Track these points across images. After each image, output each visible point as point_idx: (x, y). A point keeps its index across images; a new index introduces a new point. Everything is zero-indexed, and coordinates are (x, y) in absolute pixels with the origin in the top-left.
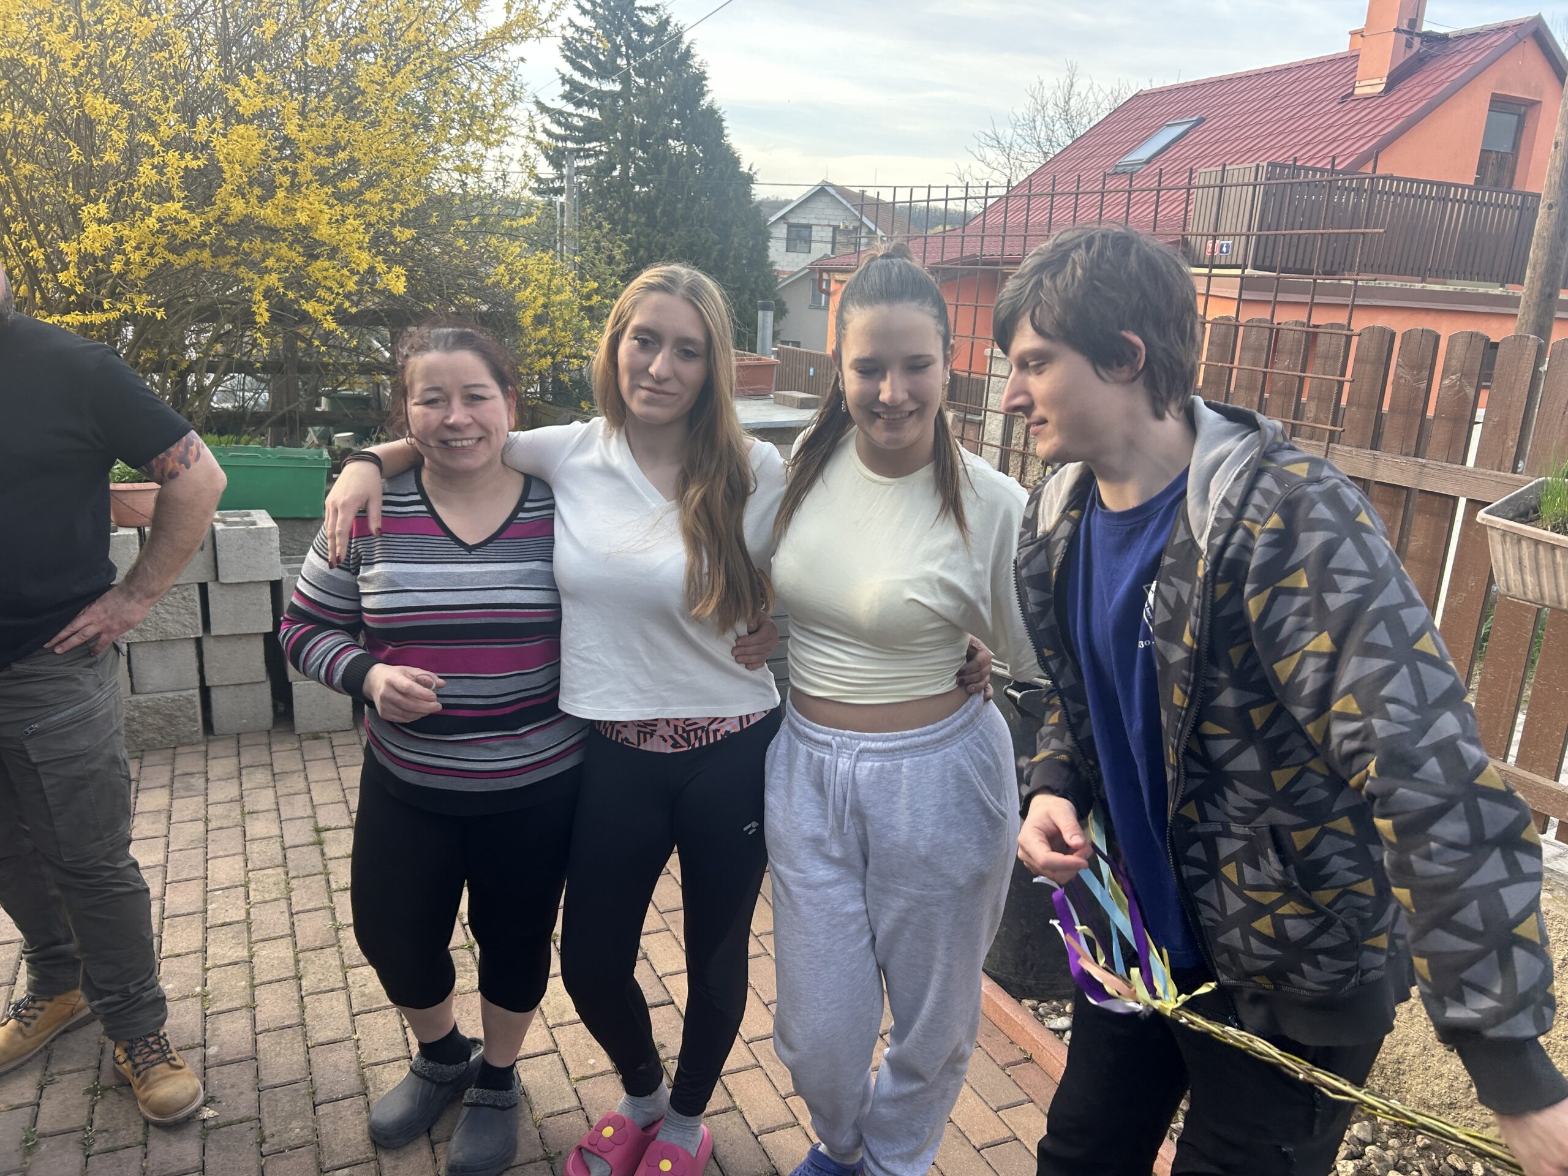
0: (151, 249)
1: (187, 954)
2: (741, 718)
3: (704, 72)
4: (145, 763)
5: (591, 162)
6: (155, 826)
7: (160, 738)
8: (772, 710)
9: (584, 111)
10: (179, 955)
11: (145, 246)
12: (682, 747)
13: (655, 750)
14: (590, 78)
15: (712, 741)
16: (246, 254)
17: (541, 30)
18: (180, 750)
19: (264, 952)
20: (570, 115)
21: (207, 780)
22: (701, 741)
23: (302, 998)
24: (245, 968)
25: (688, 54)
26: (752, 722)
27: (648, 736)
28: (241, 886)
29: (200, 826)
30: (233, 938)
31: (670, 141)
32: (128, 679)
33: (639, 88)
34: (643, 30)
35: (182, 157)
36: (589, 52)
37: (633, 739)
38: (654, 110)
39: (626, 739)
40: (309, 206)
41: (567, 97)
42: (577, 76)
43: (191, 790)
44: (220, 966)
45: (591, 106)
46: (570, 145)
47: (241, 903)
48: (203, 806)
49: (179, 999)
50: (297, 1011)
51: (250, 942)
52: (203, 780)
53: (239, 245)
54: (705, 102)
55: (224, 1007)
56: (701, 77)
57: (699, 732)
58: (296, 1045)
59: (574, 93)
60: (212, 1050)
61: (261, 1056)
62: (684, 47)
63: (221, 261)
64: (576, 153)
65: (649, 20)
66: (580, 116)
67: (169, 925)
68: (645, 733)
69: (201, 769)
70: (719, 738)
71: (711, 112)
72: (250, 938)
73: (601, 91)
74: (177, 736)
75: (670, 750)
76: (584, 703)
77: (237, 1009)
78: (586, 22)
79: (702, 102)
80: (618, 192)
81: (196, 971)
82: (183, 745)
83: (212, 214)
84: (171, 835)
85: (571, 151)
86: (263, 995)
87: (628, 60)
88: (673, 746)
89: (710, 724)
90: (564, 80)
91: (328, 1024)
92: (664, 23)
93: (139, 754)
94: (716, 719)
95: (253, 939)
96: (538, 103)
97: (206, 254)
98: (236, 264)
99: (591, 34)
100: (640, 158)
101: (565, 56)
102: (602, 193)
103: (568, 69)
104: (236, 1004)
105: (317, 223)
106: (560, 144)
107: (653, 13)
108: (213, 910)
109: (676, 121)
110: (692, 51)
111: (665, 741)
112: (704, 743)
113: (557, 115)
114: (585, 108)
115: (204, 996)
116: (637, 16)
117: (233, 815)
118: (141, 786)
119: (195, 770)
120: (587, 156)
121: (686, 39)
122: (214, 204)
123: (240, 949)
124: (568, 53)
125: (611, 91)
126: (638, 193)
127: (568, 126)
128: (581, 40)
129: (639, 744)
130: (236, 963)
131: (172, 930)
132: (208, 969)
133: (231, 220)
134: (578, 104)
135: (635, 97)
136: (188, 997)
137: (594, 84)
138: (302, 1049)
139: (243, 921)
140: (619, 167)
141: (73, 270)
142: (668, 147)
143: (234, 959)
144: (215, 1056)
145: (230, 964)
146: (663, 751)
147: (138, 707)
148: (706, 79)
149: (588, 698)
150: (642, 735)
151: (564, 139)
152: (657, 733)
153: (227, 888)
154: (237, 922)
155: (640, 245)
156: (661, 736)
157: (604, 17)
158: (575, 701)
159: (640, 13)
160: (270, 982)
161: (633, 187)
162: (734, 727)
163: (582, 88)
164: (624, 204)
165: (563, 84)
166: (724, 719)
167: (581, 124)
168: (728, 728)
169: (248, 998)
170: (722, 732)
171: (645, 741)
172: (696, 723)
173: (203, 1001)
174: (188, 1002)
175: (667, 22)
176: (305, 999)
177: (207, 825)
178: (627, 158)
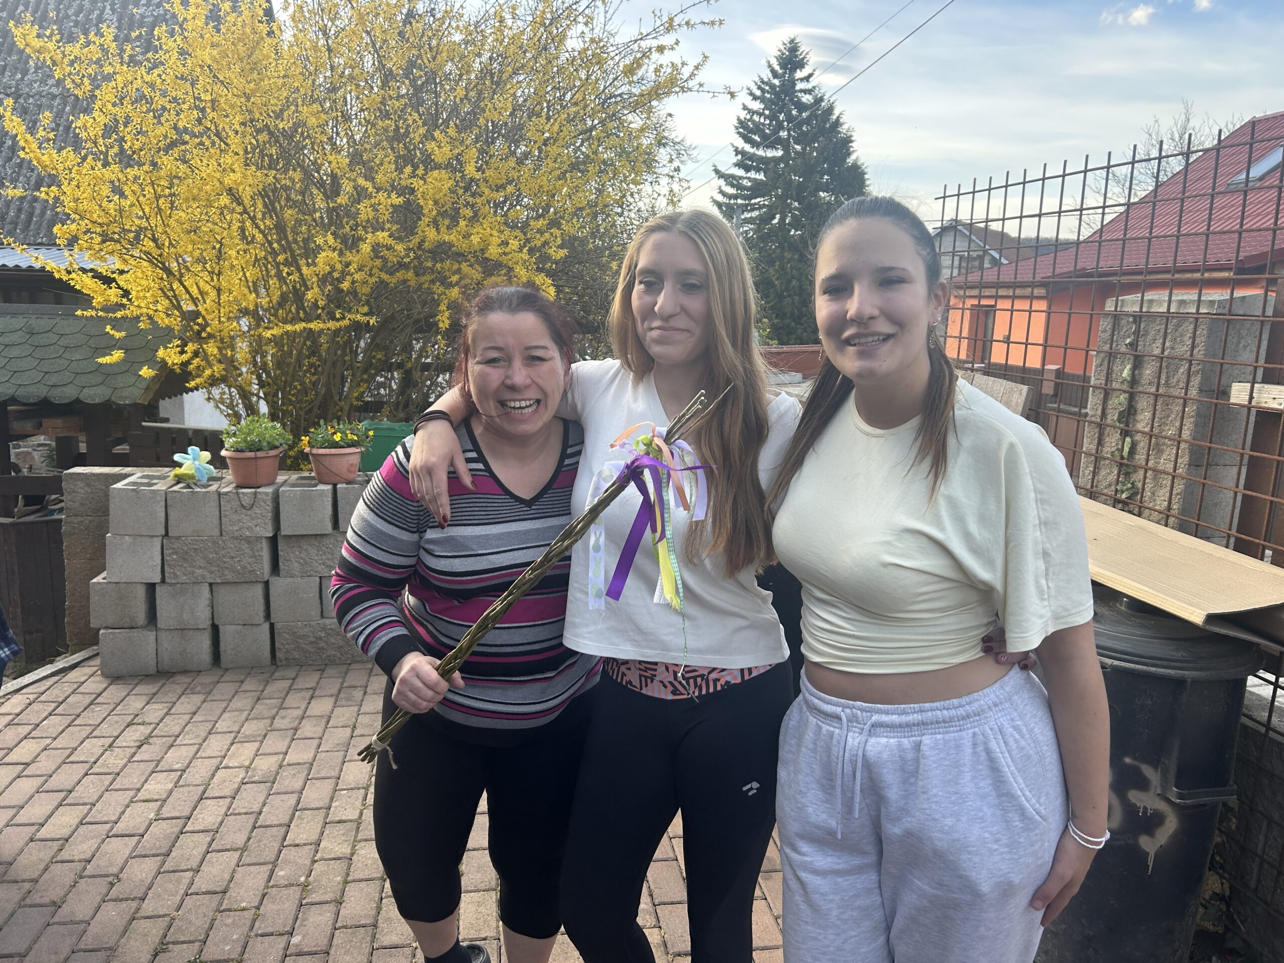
0: (371, 270)
1: (305, 845)
2: (742, 670)
3: (851, 136)
4: (325, 675)
5: (755, 214)
6: (315, 729)
7: (339, 655)
8: (778, 665)
9: (752, 174)
10: (298, 845)
11: (366, 269)
12: (682, 694)
13: (656, 695)
14: (758, 149)
15: (711, 690)
16: (439, 273)
17: (682, 88)
18: (353, 666)
19: (364, 852)
20: (741, 178)
21: (365, 693)
22: (700, 690)
23: (382, 899)
24: (343, 864)
25: (837, 123)
26: (754, 674)
27: (649, 681)
28: (363, 788)
29: (348, 731)
30: (343, 835)
31: (821, 193)
32: (319, 606)
33: (797, 153)
34: (801, 107)
35: (389, 197)
36: (758, 129)
37: (636, 682)
38: (809, 169)
39: (630, 682)
40: (482, 231)
41: (738, 165)
42: (748, 148)
43: (351, 700)
44: (326, 860)
45: (758, 170)
46: (740, 201)
47: (358, 803)
48: (355, 715)
49: (286, 886)
50: (374, 912)
51: (355, 841)
52: (362, 692)
53: (434, 266)
54: (850, 160)
55: (317, 899)
56: (848, 141)
57: (699, 680)
58: (364, 945)
59: (746, 162)
60: (295, 940)
61: (332, 952)
62: (834, 117)
63: (423, 279)
64: (744, 208)
65: (807, 99)
66: (749, 178)
67: (299, 817)
68: (646, 677)
69: (363, 683)
70: (719, 688)
71: (856, 167)
72: (356, 836)
73: (766, 157)
74: (352, 655)
75: (670, 697)
76: (585, 638)
77: (327, 902)
78: (757, 106)
79: (848, 160)
80: (777, 236)
81: (306, 862)
82: (356, 662)
83: (415, 240)
84: (324, 739)
85: (739, 206)
86: (352, 891)
87: (789, 132)
88: (674, 693)
89: (709, 673)
90: (737, 152)
91: (396, 929)
92: (819, 100)
93: (322, 667)
94: (714, 669)
95: (359, 838)
96: (717, 171)
97: (410, 274)
98: (433, 282)
99: (761, 114)
100: (796, 209)
101: (739, 133)
102: (763, 238)
103: (741, 144)
104: (327, 898)
105: (488, 245)
106: (732, 202)
107: (810, 94)
108: (336, 807)
109: (826, 177)
110: (841, 120)
111: (665, 687)
112: (704, 692)
113: (730, 179)
114: (753, 172)
115: (305, 886)
116: (797, 97)
117: (375, 725)
118: (316, 694)
119: (358, 684)
120: (752, 210)
121: (837, 112)
122: (417, 234)
123: (345, 846)
124: (741, 130)
125: (774, 157)
126: (793, 236)
127: (739, 187)
128: (751, 120)
129: (641, 689)
130: (339, 859)
131: (299, 821)
132: (316, 861)
133: (426, 245)
134: (747, 169)
135: (793, 159)
136: (292, 885)
137: (761, 152)
138: (367, 950)
139: (356, 820)
140: (778, 216)
141: (316, 290)
142: (820, 198)
143: (339, 855)
144: (297, 945)
145: (334, 859)
146: (663, 696)
147: (324, 629)
148: (852, 141)
149: (590, 633)
150: (643, 679)
151: (736, 197)
152: (657, 678)
153: (352, 789)
154: (351, 821)
155: (793, 278)
156: (661, 682)
157: (770, 100)
158: (576, 636)
159: (800, 95)
160: (360, 881)
161: (790, 231)
162: (735, 678)
163: (752, 157)
164: (781, 246)
165: (736, 155)
166: (723, 670)
167: (749, 184)
168: (728, 678)
169: (339, 893)
170: (722, 682)
171: (647, 686)
172: (695, 671)
173: (303, 890)
174: (291, 890)
175: (821, 99)
176: (384, 901)
177: (353, 731)
178: (784, 209)
